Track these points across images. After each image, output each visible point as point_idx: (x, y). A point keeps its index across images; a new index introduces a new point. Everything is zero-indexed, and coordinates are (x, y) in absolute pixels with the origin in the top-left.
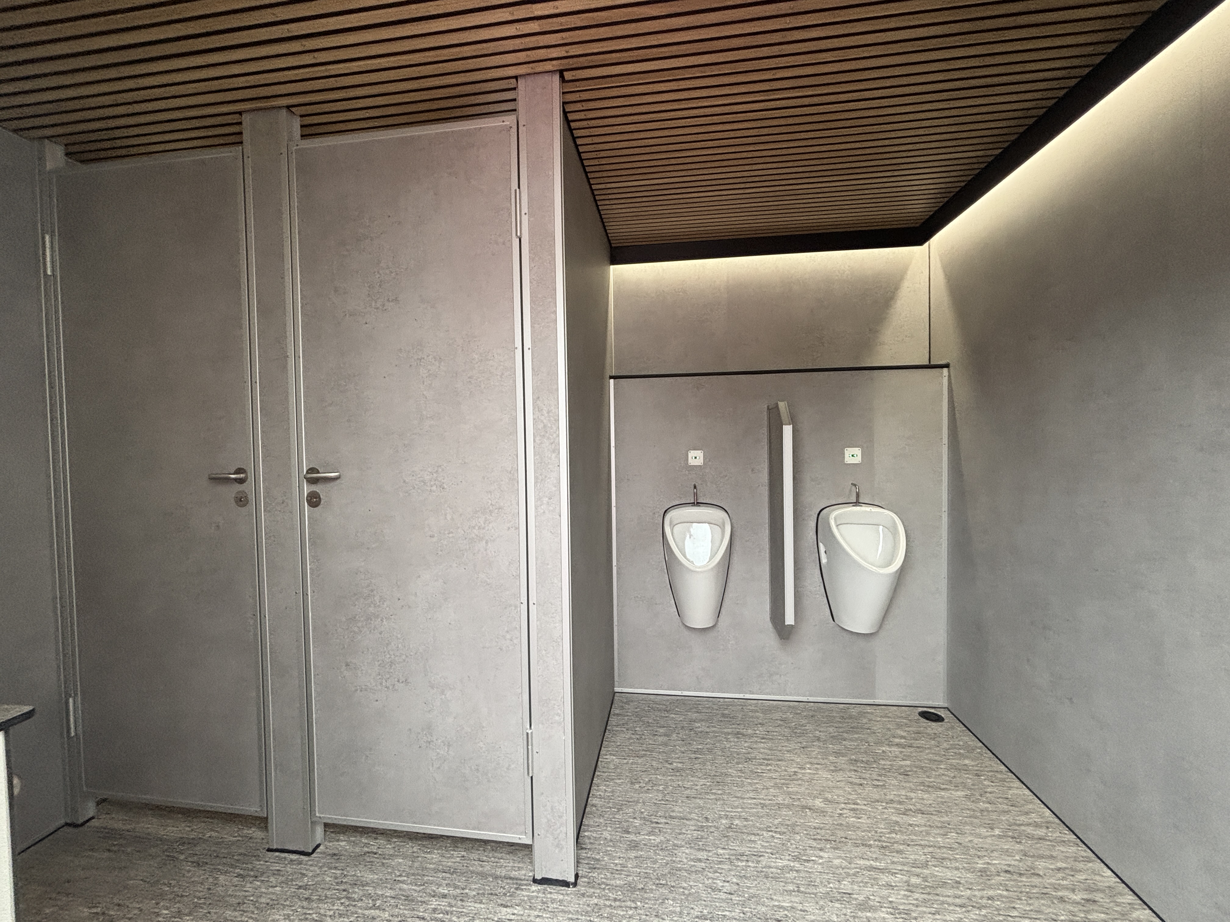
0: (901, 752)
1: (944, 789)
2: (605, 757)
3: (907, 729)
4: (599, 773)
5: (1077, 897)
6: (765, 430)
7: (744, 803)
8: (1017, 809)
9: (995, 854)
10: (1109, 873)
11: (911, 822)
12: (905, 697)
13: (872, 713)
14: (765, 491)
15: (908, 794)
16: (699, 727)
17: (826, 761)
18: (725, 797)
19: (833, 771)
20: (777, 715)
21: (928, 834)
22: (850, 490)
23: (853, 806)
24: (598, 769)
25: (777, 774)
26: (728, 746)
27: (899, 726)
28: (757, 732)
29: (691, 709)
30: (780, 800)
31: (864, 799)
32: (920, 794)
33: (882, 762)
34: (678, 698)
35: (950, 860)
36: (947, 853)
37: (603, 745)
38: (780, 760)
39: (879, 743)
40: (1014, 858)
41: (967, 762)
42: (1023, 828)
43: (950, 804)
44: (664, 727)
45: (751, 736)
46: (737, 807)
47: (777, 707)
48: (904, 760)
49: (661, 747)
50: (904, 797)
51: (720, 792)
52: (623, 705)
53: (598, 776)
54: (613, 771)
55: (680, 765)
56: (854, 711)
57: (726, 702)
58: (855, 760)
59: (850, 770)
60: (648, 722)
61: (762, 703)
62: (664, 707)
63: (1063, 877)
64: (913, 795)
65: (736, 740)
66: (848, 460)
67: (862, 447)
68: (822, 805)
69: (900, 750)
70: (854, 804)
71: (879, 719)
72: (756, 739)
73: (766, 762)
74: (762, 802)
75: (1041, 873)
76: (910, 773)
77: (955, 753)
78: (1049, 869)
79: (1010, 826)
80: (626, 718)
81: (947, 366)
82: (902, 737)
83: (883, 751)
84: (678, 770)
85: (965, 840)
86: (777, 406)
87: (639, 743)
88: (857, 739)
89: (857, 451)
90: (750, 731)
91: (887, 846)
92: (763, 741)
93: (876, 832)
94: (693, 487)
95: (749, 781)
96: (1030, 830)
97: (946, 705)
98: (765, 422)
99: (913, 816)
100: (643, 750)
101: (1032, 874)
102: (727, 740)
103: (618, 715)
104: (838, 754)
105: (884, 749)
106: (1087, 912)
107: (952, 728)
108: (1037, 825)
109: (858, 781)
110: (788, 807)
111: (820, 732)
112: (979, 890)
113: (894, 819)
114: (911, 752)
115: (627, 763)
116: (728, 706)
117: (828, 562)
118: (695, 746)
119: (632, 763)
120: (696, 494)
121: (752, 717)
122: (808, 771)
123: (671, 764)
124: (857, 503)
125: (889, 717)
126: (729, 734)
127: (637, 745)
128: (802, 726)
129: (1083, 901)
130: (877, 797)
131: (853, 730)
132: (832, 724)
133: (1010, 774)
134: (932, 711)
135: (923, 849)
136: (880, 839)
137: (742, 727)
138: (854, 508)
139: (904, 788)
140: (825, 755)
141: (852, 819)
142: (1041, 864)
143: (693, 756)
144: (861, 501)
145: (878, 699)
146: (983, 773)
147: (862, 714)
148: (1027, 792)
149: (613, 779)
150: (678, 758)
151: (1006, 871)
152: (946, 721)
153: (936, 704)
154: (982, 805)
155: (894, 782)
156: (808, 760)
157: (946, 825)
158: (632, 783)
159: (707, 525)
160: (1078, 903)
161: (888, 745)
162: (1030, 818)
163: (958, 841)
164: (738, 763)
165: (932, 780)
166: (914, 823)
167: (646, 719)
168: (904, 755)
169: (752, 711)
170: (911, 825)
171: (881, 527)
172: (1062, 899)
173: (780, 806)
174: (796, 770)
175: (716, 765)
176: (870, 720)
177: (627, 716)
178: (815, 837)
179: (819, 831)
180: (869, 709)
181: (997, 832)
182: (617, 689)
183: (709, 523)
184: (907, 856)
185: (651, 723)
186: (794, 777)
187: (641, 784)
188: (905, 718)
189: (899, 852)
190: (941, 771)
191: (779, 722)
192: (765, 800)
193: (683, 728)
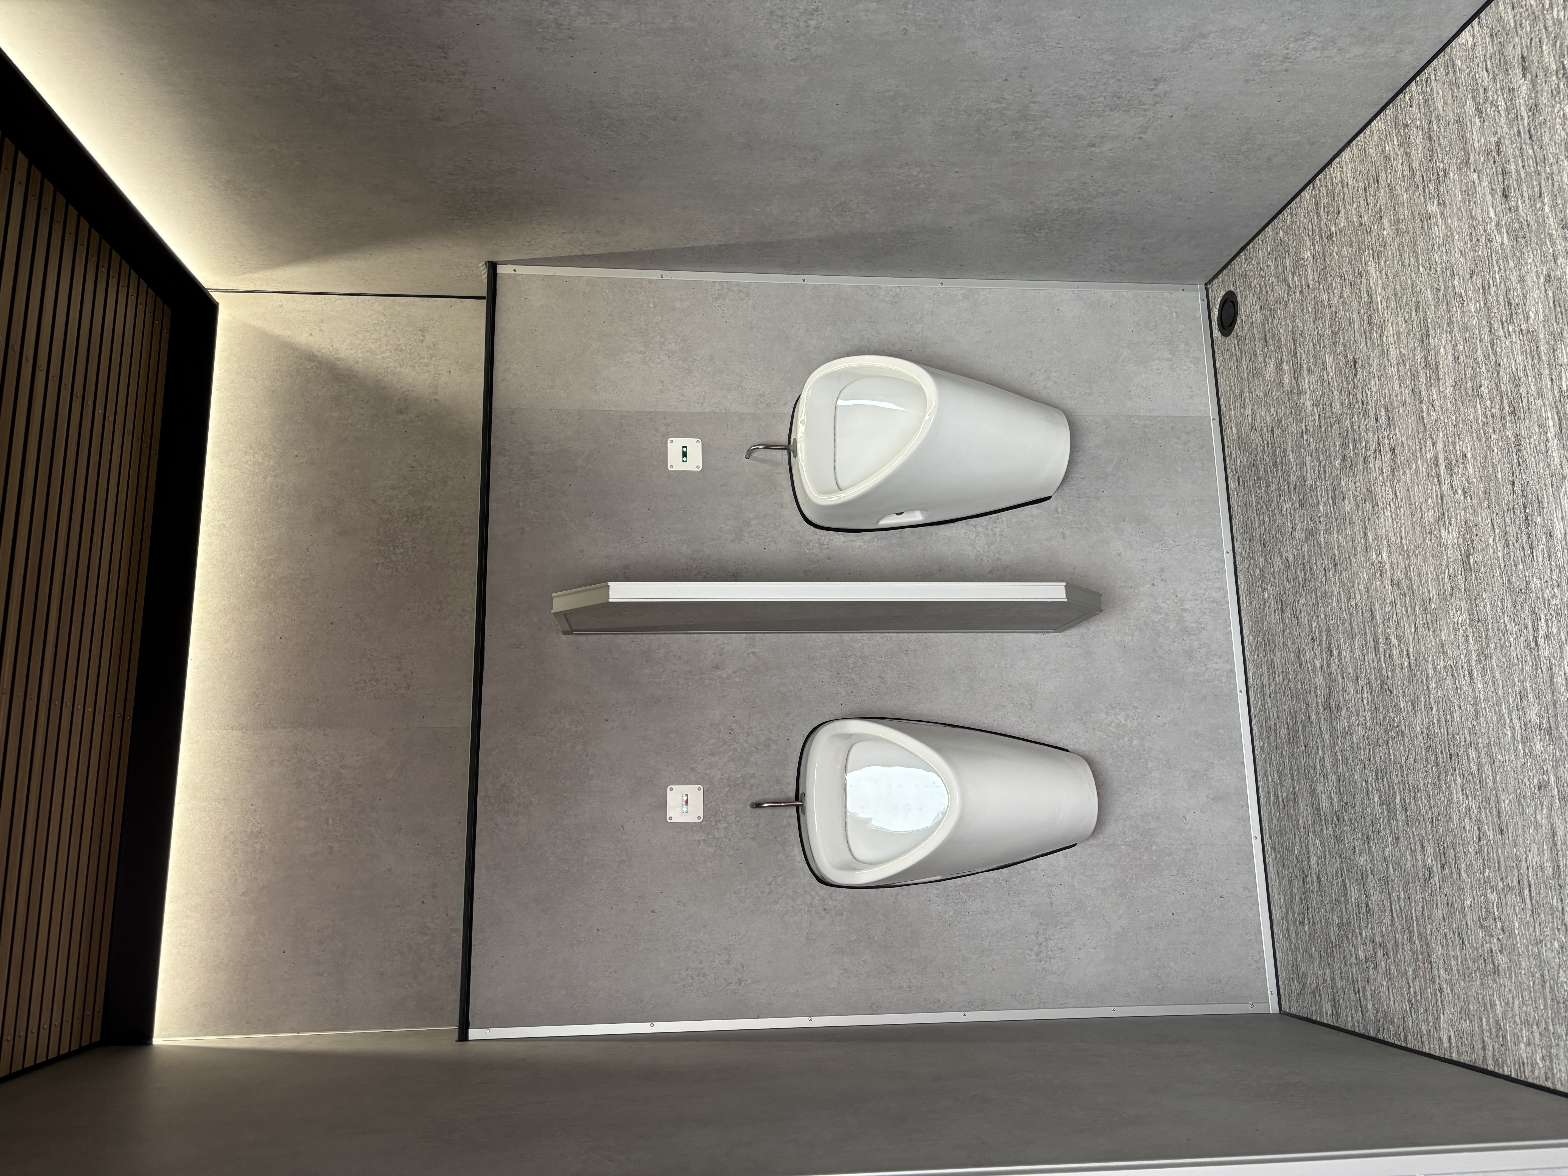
0: (1310, 371)
1: (1370, 296)
2: (1446, 1045)
3: (1261, 359)
4: (1490, 1062)
5: (1523, 87)
6: (622, 639)
7: (1486, 700)
8: (1382, 174)
9: (1477, 212)
10: (1465, 35)
11: (1450, 358)
12: (1197, 361)
13: (1239, 425)
14: (765, 641)
15: (1394, 362)
16: (1330, 798)
17: (1356, 519)
18: (1482, 742)
19: (1375, 505)
20: (1274, 619)
21: (1465, 328)
22: (763, 461)
23: (1443, 469)
24: (1479, 1064)
25: (1404, 622)
26: (1362, 732)
27: (1257, 374)
28: (1317, 663)
29: (1289, 816)
30: (1463, 618)
31: (1422, 446)
32: (1389, 339)
33: (1337, 407)
34: (1268, 847)
35: (1508, 291)
36: (1497, 296)
37: (1418, 1047)
38: (1373, 617)
39: (1298, 412)
40: (1477, 181)
41: (1307, 255)
42: (1416, 165)
43: (1398, 287)
44: (1344, 886)
45: (1330, 680)
46: (1501, 717)
47: (1255, 620)
48: (1325, 367)
49: (1395, 895)
50: (1402, 368)
51: (1473, 753)
52: (1308, 990)
53: (1496, 1061)
54: (1476, 1022)
55: (1429, 850)
56: (1239, 460)
57: (1261, 732)
58: (1344, 460)
59: (1366, 469)
60: (1340, 926)
61: (1252, 652)
62: (1296, 884)
63: (1492, 104)
64: (1393, 352)
65: (1344, 713)
66: (694, 463)
67: (666, 436)
68: (1454, 528)
69: (1305, 374)
70: (1437, 465)
71: (1248, 412)
72: (1334, 667)
73: (1382, 647)
74: (1474, 657)
75: (1494, 139)
76: (1350, 357)
77: (1294, 274)
78: (1482, 127)
79: (1417, 187)
80: (1339, 984)
81: (492, 267)
82: (1279, 368)
83: (1314, 405)
84: (1441, 853)
85: (1463, 265)
86: (565, 615)
87: (1396, 952)
88: (1298, 456)
89: (674, 446)
90: (1319, 680)
91: (1511, 405)
92: (1335, 652)
93: (1485, 424)
94: (759, 811)
95: (1433, 685)
96: (1418, 154)
97: (1200, 287)
98: (605, 639)
99: (1437, 353)
100: (1410, 940)
101: (1499, 153)
102: (1349, 732)
103: (1335, 1006)
104: (1336, 496)
105: (1308, 404)
106: (1546, 70)
107: (1245, 277)
108: (1406, 143)
109: (1387, 456)
110: (1473, 601)
111: (1294, 529)
112: (1553, 243)
113: (1450, 390)
114: (1307, 353)
115: (1450, 983)
116: (1268, 729)
117: (922, 509)
118: (1376, 808)
119: (1449, 970)
120: (775, 804)
121: (1286, 674)
122: (1385, 555)
123: (1430, 870)
124: (789, 448)
125: (1242, 391)
126: (1333, 729)
127: (1400, 955)
128: (1287, 566)
129: (1529, 76)
130: (1412, 421)
131: (1278, 462)
132: (1274, 505)
133: (1317, 182)
134: (1215, 313)
135: (1499, 338)
136: (1498, 415)
137: (1311, 699)
138: (799, 453)
139: (1382, 368)
140: (1342, 521)
141: (1471, 471)
142: (1477, 140)
143: (1400, 816)
144: (784, 440)
145: (1207, 412)
146: (1324, 228)
147: (1244, 444)
148: (1346, 155)
149: (1497, 1022)
150: (1413, 852)
151: (1505, 196)
152: (1232, 288)
153: (1201, 305)
154: (1388, 232)
155: (1374, 385)
156: (1361, 557)
157: (1440, 295)
158: (1496, 971)
159: (849, 776)
160: (1534, 83)
161: (1299, 395)
162: (1395, 153)
163: (1468, 276)
164: (1398, 711)
165: (1355, 316)
166: (1450, 352)
167: (1334, 931)
168: (1315, 365)
169: (1272, 674)
170: (1456, 359)
171: (840, 402)
172: (1534, 109)
173: (1475, 619)
174: (1387, 582)
175: (1411, 760)
176: (1253, 428)
177: (1333, 979)
178: (1526, 546)
179: (1512, 539)
180: (1231, 430)
181: (1434, 208)
182: (1273, 1007)
183: (846, 772)
184: (1520, 368)
185: (1341, 917)
186: (1404, 584)
187: (1495, 948)
188: (1239, 361)
189: (1515, 380)
190: (1335, 300)
191: (1288, 615)
192: (1469, 652)
193: (1339, 839)
